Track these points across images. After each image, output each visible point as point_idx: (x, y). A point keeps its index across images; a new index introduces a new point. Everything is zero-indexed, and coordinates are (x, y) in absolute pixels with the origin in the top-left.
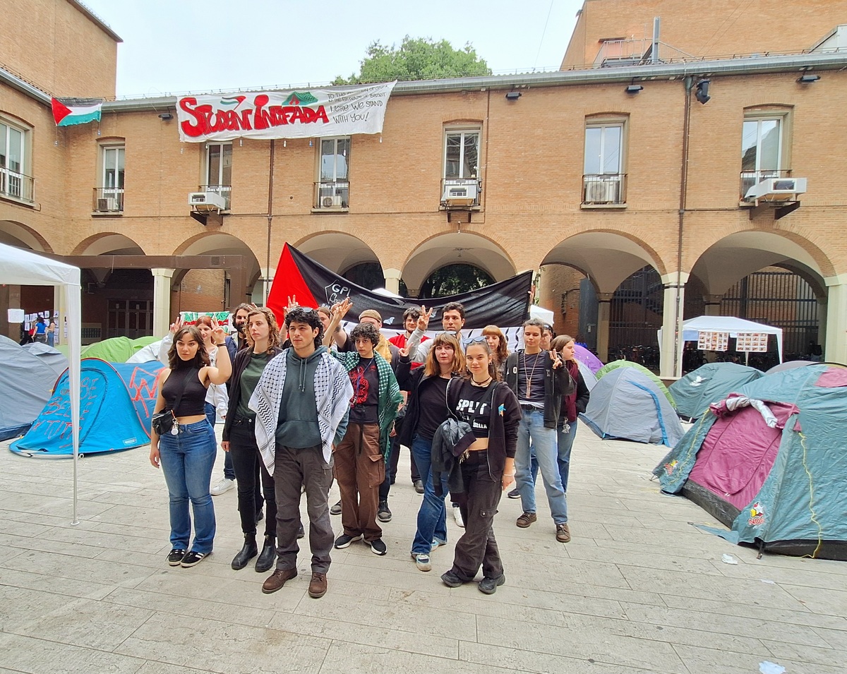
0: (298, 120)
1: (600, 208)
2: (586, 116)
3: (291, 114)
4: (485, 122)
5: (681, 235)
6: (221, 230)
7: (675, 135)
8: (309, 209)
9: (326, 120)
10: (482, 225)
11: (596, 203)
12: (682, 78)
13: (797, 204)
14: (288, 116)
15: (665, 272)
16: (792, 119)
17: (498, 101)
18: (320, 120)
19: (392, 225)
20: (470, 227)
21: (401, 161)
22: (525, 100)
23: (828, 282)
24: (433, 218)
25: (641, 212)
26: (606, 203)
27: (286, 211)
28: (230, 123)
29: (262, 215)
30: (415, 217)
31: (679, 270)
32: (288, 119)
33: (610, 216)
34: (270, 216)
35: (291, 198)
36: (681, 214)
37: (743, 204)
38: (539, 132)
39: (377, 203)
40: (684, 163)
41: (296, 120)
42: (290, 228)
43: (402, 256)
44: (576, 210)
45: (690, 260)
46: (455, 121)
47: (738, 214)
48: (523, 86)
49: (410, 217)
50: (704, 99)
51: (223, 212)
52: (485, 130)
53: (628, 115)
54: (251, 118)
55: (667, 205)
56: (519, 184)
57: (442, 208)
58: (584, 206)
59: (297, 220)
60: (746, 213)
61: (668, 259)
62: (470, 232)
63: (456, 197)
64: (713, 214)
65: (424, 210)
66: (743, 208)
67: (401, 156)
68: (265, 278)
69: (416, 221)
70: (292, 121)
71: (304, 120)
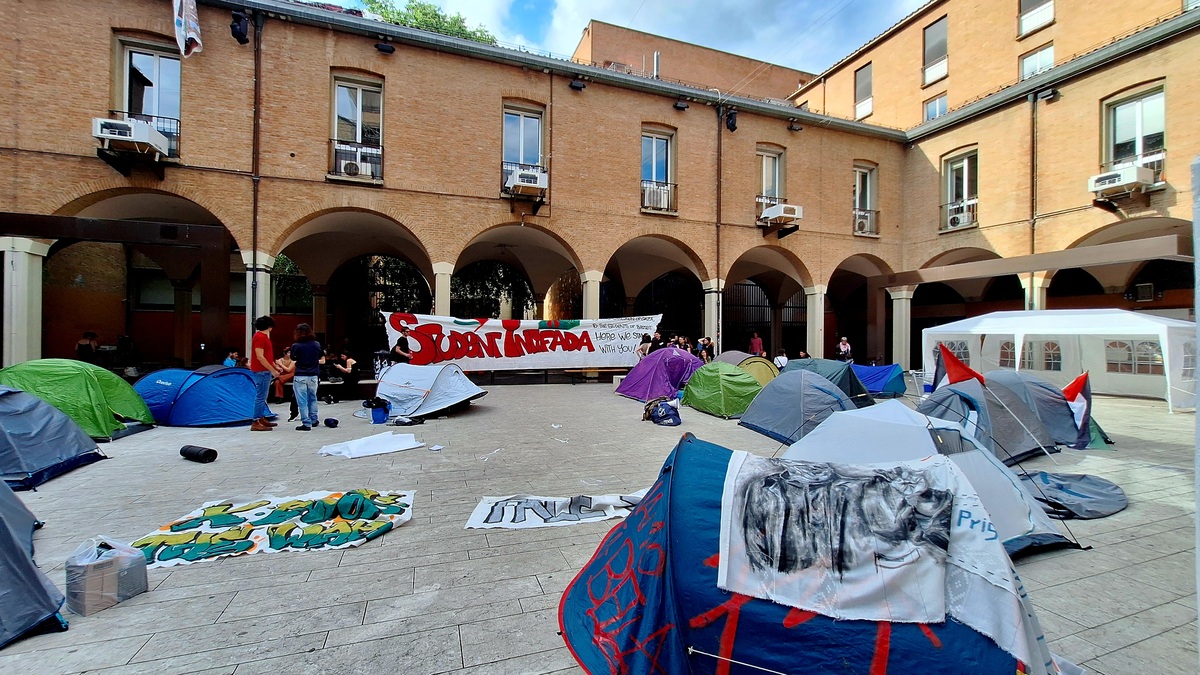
0: (559, 348)
1: (656, 214)
2: (643, 123)
3: (551, 340)
4: (548, 107)
5: (718, 245)
6: (162, 187)
7: (710, 155)
8: (322, 175)
9: (591, 349)
10: (548, 220)
11: (654, 209)
12: (716, 106)
13: (796, 228)
14: (548, 342)
15: (707, 278)
16: (785, 158)
17: (561, 88)
18: (585, 348)
19: (444, 209)
20: (535, 220)
21: (452, 133)
22: (589, 92)
23: (807, 291)
24: (492, 206)
25: (689, 221)
26: (661, 209)
27: (283, 172)
28: (471, 348)
29: (241, 174)
30: (471, 202)
31: (718, 278)
32: (548, 346)
33: (665, 222)
34: (255, 177)
35: (292, 155)
36: (718, 227)
37: (759, 223)
38: (601, 129)
39: (422, 179)
40: (719, 182)
41: (557, 347)
42: (292, 197)
43: (457, 248)
44: (636, 213)
45: (726, 269)
46: (516, 98)
47: (756, 231)
48: (586, 78)
49: (466, 201)
50: (732, 128)
51: (165, 160)
52: (548, 116)
53: (676, 129)
54: (500, 344)
55: (707, 218)
56: (584, 180)
57: (503, 195)
58: (644, 210)
59: (304, 188)
60: (761, 231)
61: (709, 266)
62: (534, 226)
63: (526, 184)
64: (739, 230)
65: (483, 195)
66: (759, 227)
67: (454, 126)
68: (250, 266)
69: (473, 207)
70: (553, 348)
71: (567, 347)
